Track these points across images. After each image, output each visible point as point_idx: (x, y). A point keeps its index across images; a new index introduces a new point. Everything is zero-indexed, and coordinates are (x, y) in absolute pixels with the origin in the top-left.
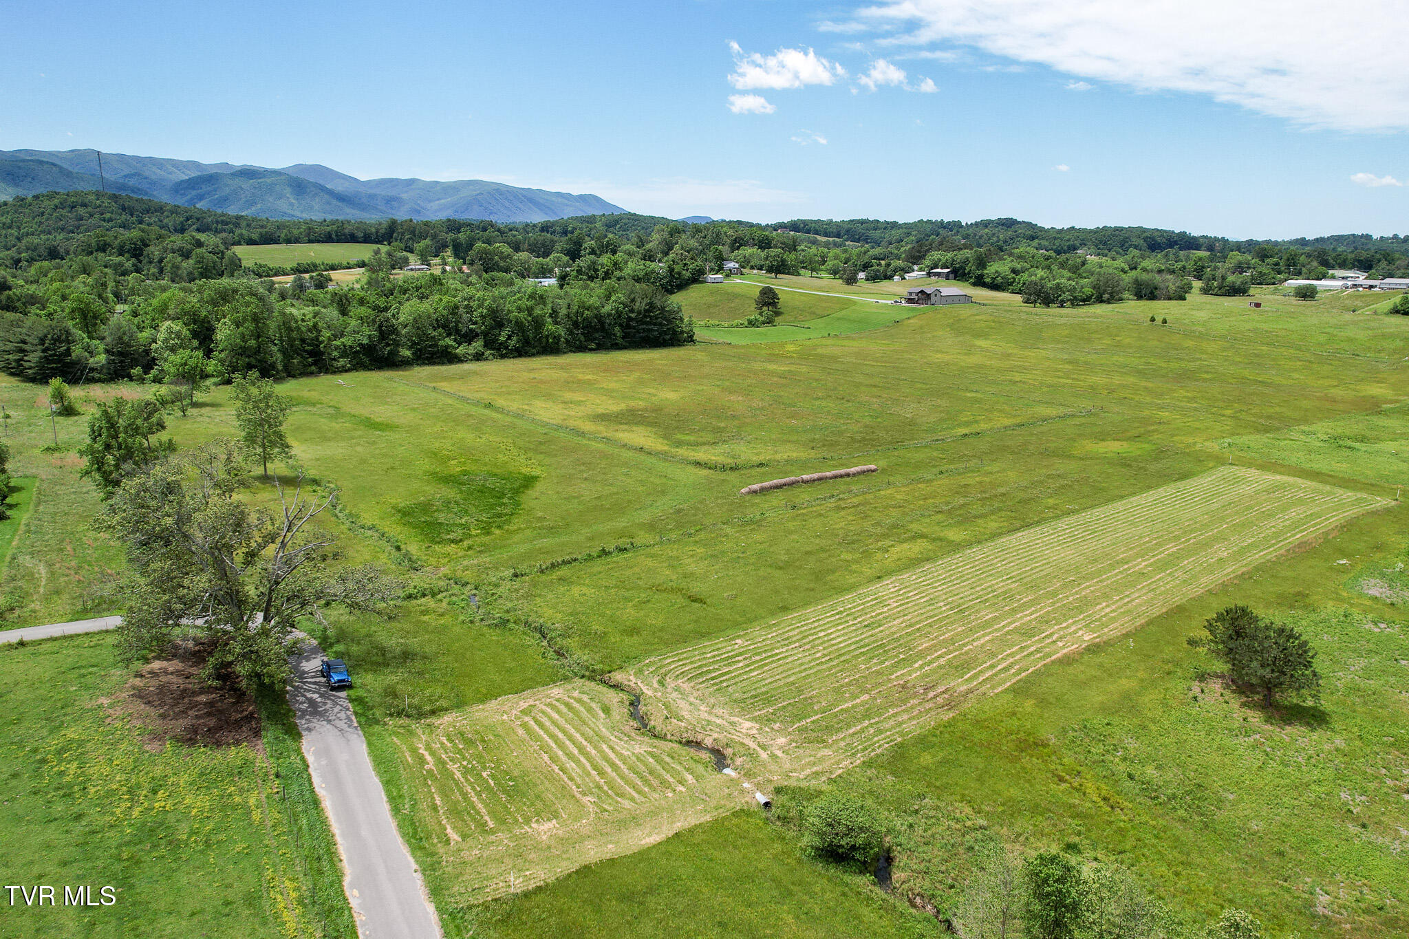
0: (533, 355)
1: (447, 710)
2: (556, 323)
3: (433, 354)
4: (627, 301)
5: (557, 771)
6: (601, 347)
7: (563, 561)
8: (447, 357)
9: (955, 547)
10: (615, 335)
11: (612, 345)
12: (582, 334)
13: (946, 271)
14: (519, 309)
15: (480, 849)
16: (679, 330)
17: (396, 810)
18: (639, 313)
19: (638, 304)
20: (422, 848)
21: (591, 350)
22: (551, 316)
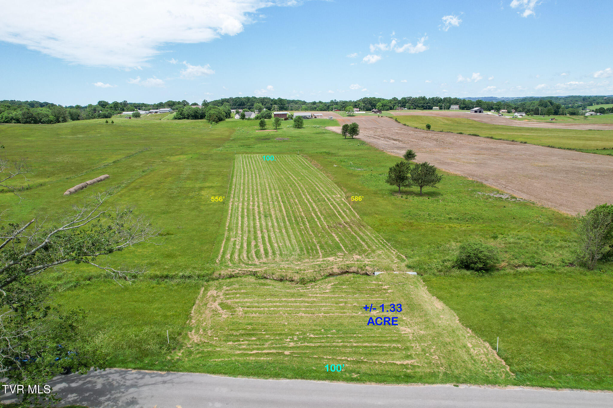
17: (352, 380)
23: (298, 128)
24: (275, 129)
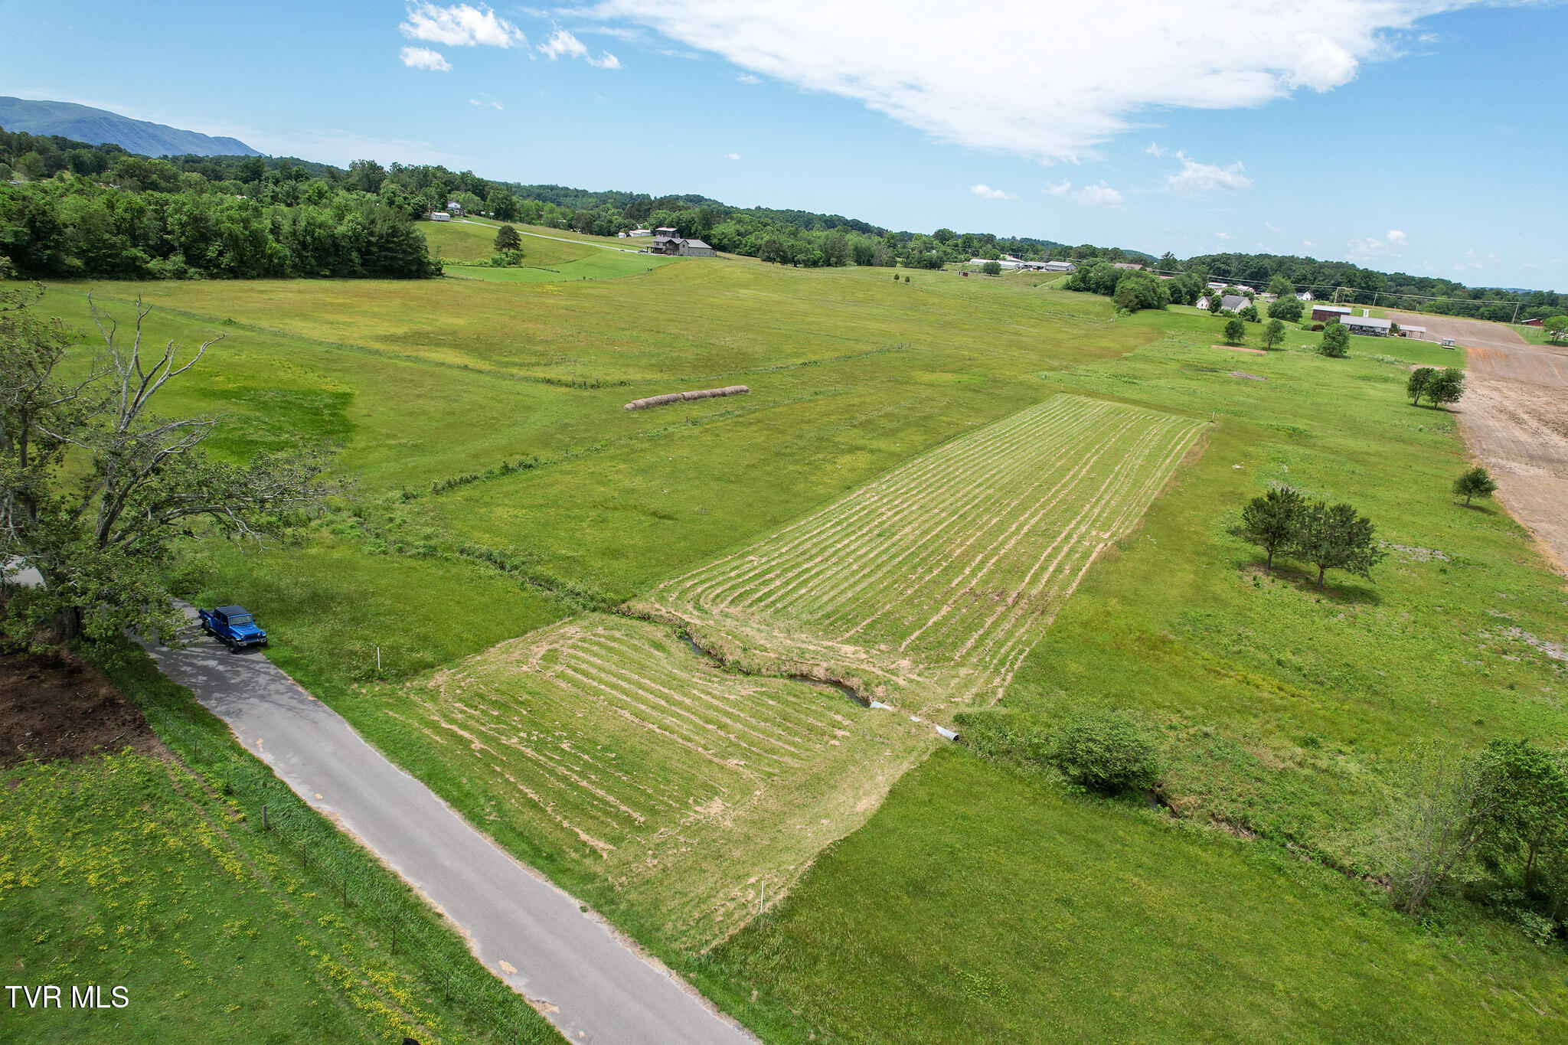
0: (253, 278)
1: (432, 666)
2: (278, 241)
3: (113, 266)
4: (366, 223)
5: (657, 730)
6: (335, 274)
7: (461, 479)
8: (134, 272)
9: (900, 459)
10: (351, 261)
11: (349, 272)
12: (312, 256)
13: (672, 230)
14: (230, 219)
15: (654, 856)
16: (425, 260)
17: (476, 819)
18: (381, 237)
19: (378, 226)
20: (565, 871)
21: (325, 277)
22: (272, 231)
23: (1331, 355)
24: (1264, 349)
